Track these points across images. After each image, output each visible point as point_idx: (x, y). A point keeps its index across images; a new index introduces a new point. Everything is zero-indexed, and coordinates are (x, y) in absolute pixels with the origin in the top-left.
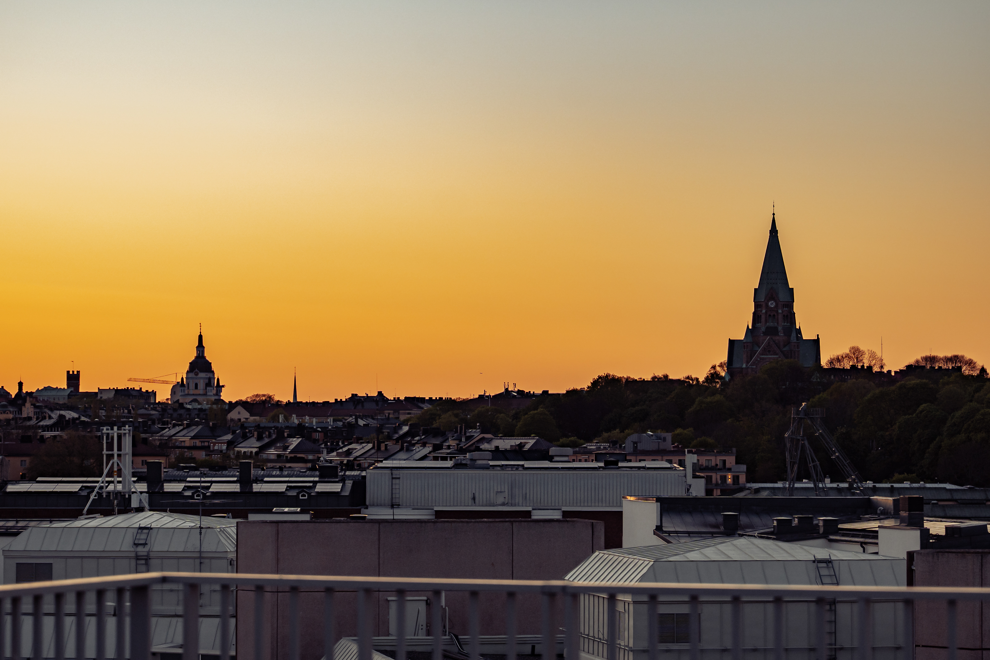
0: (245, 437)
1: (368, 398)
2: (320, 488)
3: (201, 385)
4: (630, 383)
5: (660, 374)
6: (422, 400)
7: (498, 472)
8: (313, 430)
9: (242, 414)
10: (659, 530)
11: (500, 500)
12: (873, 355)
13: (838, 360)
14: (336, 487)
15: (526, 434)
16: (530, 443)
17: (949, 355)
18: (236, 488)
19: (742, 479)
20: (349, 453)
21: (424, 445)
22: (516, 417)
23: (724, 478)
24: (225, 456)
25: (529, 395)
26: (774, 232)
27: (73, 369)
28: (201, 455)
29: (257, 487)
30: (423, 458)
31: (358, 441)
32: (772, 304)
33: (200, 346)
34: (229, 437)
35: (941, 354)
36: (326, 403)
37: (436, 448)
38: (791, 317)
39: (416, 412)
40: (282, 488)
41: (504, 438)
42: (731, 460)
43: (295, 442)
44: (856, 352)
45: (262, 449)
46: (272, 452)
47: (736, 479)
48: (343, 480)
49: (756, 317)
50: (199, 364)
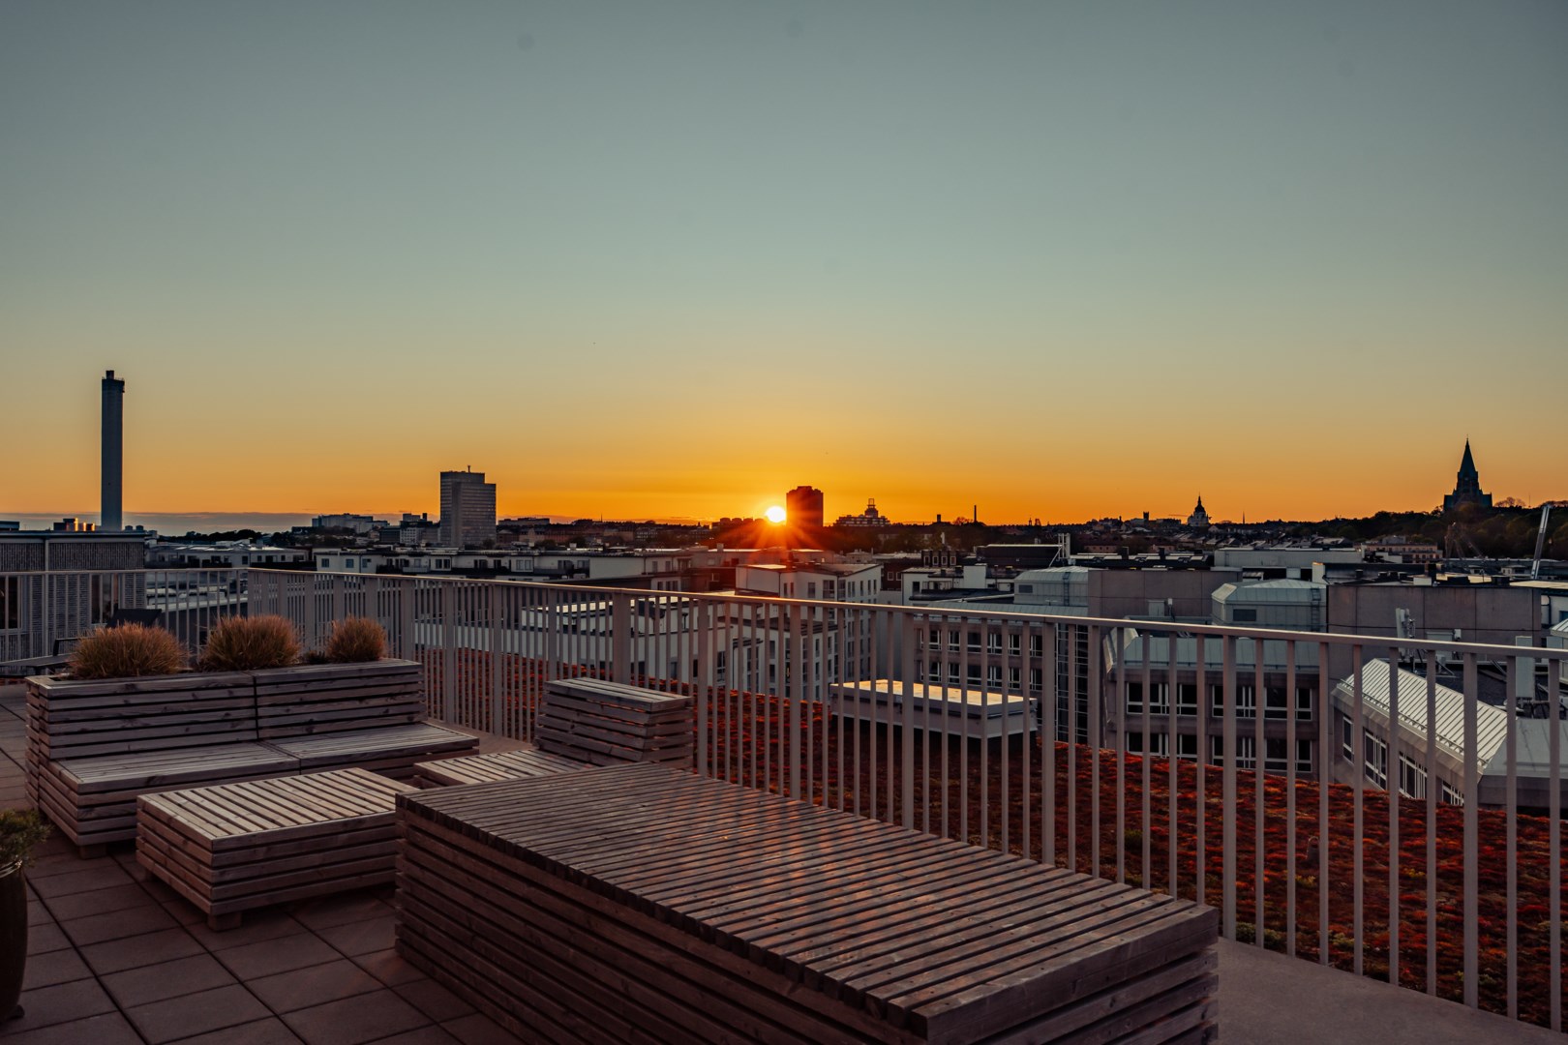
0: (1210, 538)
1: (1274, 522)
2: (1193, 558)
3: (1200, 517)
4: (1395, 515)
5: (1409, 510)
6: (1296, 523)
7: (1274, 552)
8: (1241, 535)
9: (1215, 529)
10: (1325, 577)
11: (1274, 564)
12: (1519, 501)
13: (1501, 503)
14: (1200, 558)
15: (1340, 537)
16: (1341, 540)
17: (1561, 500)
18: (1158, 558)
19: (1441, 557)
20: (1255, 544)
21: (1289, 541)
22: (1338, 530)
23: (1431, 556)
24: (1202, 546)
25: (1347, 520)
26: (1468, 447)
27: (1146, 511)
28: (1192, 545)
29: (1167, 558)
30: (1288, 547)
31: (1260, 539)
32: (1466, 479)
33: (1200, 502)
34: (1203, 538)
35: (1557, 500)
36: (1252, 524)
37: (1294, 542)
38: (1477, 484)
39: (1292, 527)
40: (1177, 558)
41: (1328, 541)
42: (1435, 548)
43: (1232, 540)
44: (1511, 500)
45: (1217, 543)
46: (1223, 544)
47: (1437, 557)
48: (1204, 556)
49: (1458, 485)
50: (1200, 509)
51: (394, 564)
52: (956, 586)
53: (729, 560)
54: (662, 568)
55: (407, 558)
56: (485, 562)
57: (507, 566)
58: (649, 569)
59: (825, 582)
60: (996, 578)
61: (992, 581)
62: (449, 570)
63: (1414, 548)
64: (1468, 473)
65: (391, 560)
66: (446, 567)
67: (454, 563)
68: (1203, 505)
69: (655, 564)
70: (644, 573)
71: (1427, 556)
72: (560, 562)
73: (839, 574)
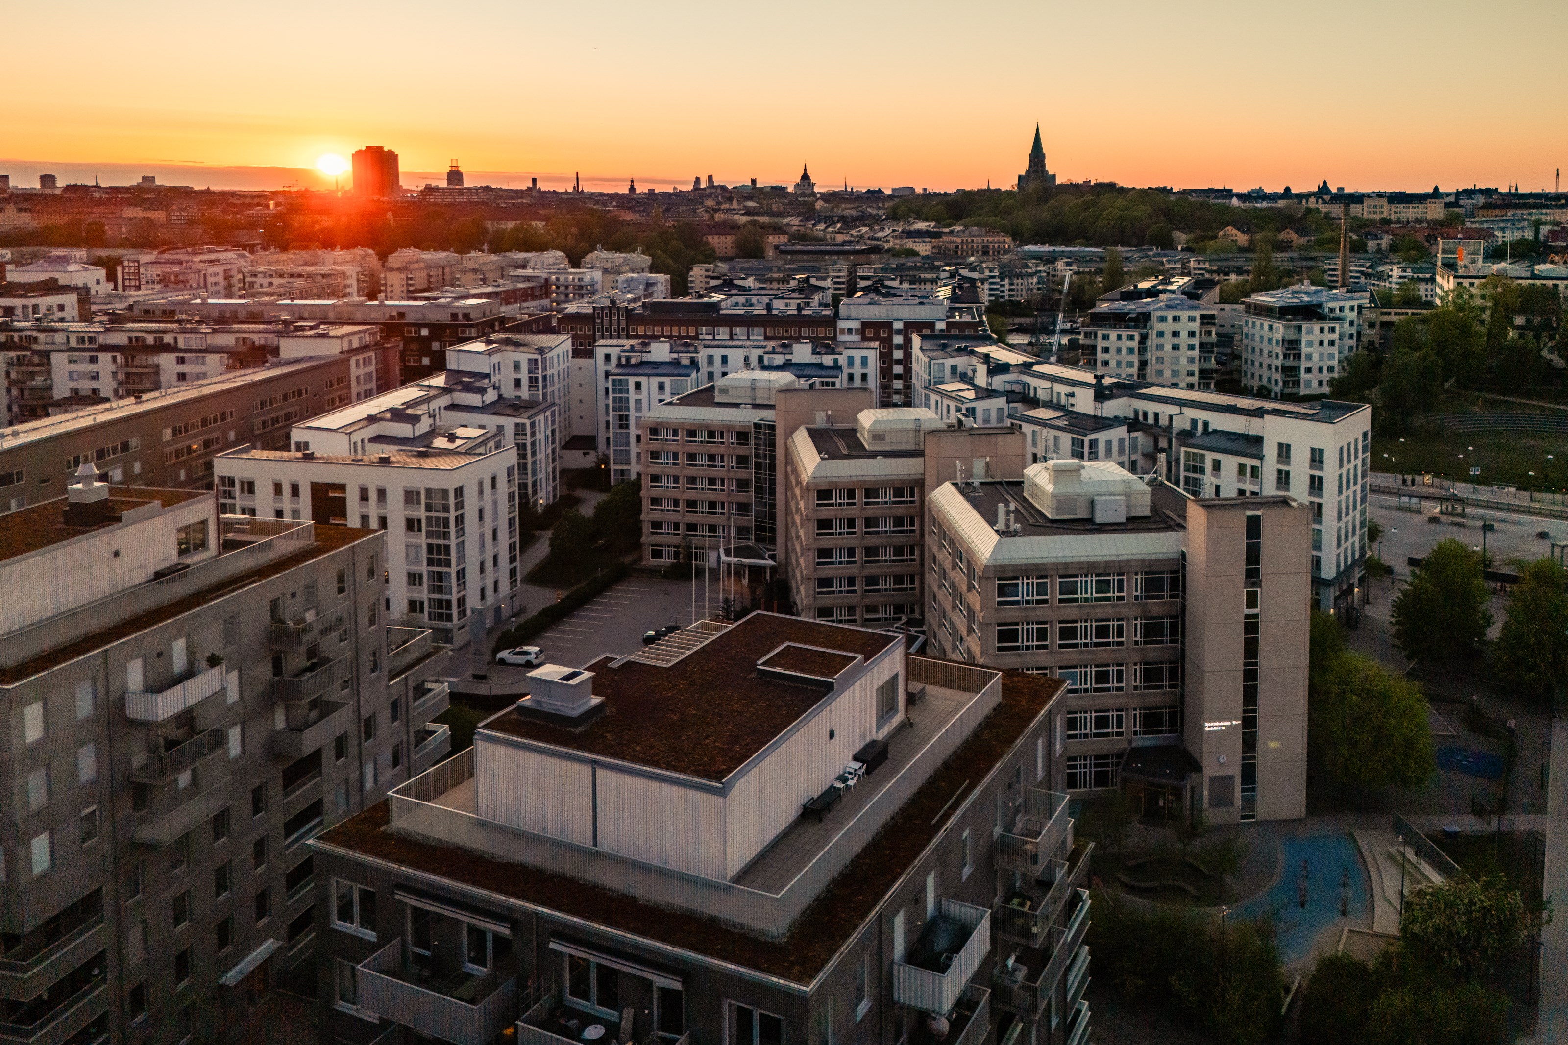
3: (807, 188)
13: (1063, 182)
26: (1038, 130)
32: (1036, 160)
33: (805, 169)
38: (1043, 165)
49: (1030, 166)
50: (805, 177)
51: (16, 340)
52: (644, 359)
53: (395, 313)
54: (356, 344)
55: (35, 334)
56: (144, 339)
57: (172, 342)
58: (346, 347)
59: (530, 360)
60: (678, 352)
61: (675, 355)
62: (97, 346)
63: (991, 239)
64: (1037, 155)
65: (12, 337)
66: (90, 343)
67: (102, 340)
68: (809, 173)
69: (350, 342)
70: (342, 352)
71: (1001, 246)
72: (237, 338)
73: (541, 351)
